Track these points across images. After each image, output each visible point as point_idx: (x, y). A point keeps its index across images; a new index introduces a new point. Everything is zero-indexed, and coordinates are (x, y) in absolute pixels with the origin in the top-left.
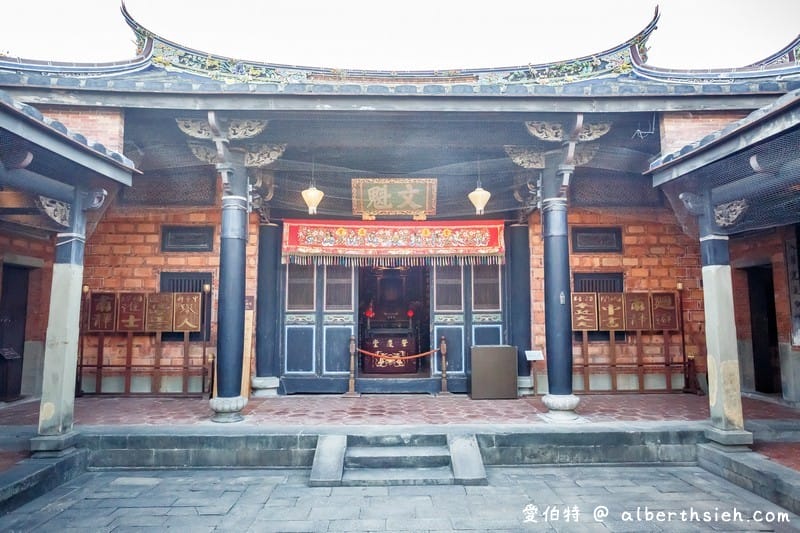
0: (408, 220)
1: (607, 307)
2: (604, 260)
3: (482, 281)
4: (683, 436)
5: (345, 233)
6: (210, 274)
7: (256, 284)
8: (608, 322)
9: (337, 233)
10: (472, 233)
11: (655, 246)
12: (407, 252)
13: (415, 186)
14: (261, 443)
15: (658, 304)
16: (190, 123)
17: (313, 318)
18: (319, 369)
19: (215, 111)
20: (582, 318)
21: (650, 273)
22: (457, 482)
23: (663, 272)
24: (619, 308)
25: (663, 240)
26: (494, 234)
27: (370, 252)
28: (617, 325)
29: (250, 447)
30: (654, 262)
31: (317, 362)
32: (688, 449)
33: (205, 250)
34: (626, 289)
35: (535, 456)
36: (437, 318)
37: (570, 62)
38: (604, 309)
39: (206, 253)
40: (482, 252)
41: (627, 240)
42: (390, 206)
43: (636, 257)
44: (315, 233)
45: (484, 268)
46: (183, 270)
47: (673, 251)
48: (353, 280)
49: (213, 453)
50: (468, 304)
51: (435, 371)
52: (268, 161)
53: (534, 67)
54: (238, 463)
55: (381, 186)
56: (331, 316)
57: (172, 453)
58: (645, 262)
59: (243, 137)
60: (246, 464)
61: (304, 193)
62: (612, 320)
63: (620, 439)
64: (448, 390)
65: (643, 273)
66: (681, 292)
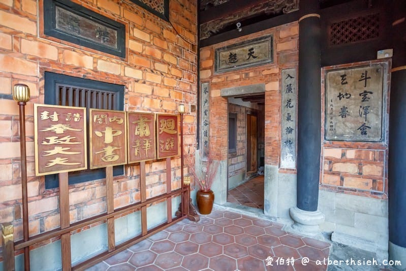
1: (102, 130)
2: (100, 62)
8: (104, 153)
11: (159, 61)
20: (58, 150)
21: (153, 91)
23: (165, 93)
24: (120, 133)
25: (167, 58)
28: (116, 158)
30: (157, 79)
34: (127, 107)
38: (99, 134)
41: (131, 45)
43: (140, 68)
47: (174, 72)
58: (150, 77)
62: (109, 151)
65: (146, 90)
66: (181, 114)
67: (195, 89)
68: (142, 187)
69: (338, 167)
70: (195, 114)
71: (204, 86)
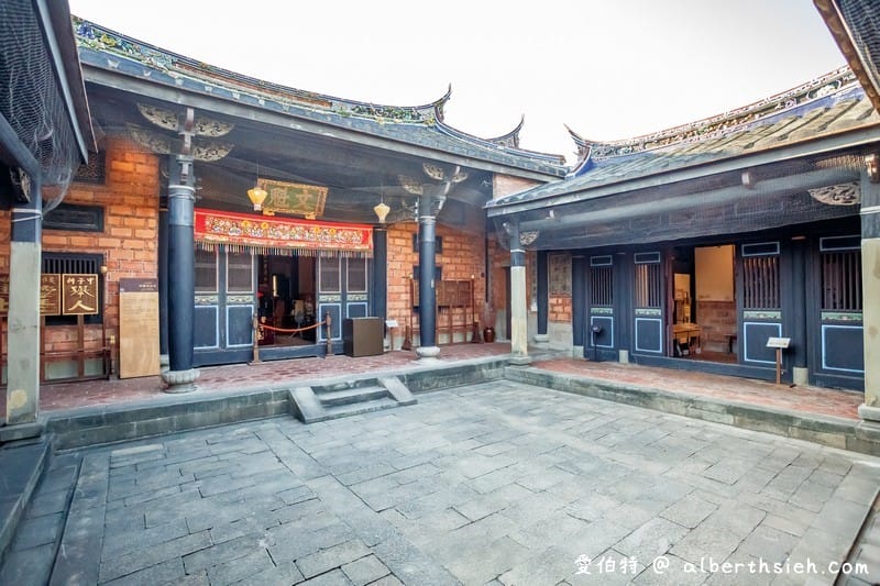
0: (301, 218)
3: (353, 270)
4: (498, 364)
5: (249, 225)
6: (102, 255)
7: (156, 267)
9: (243, 224)
10: (350, 233)
11: (460, 250)
12: (303, 245)
13: (310, 192)
14: (241, 402)
15: (461, 288)
16: (153, 110)
17: (216, 299)
18: (223, 343)
19: (195, 108)
21: (456, 268)
22: (401, 405)
23: (463, 268)
25: (464, 247)
26: (366, 235)
27: (272, 243)
29: (232, 406)
30: (459, 261)
31: (220, 338)
32: (500, 371)
33: (94, 230)
34: (443, 278)
35: (428, 385)
36: (322, 298)
37: (397, 108)
39: (95, 234)
40: (357, 247)
41: (445, 245)
42: (288, 205)
43: (449, 257)
44: (222, 223)
45: (356, 260)
46: (64, 250)
47: (468, 254)
48: (253, 266)
49: (197, 416)
50: (343, 287)
51: (320, 339)
52: (216, 158)
53: (375, 106)
54: (221, 421)
55: (283, 188)
56: (233, 297)
57: (155, 423)
58: (454, 260)
59: (210, 135)
60: (229, 421)
61: (249, 192)
63: (470, 369)
64: (333, 352)
65: (452, 267)
66: (473, 280)
67: (484, 262)
68: (450, 320)
69: (556, 309)
70: (484, 279)
71: (490, 259)
